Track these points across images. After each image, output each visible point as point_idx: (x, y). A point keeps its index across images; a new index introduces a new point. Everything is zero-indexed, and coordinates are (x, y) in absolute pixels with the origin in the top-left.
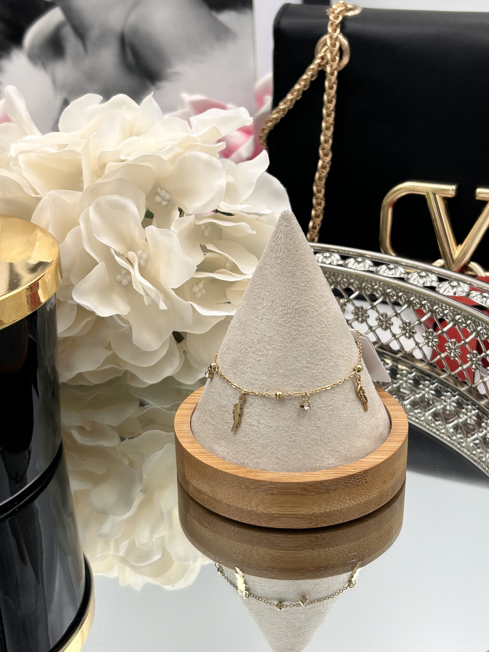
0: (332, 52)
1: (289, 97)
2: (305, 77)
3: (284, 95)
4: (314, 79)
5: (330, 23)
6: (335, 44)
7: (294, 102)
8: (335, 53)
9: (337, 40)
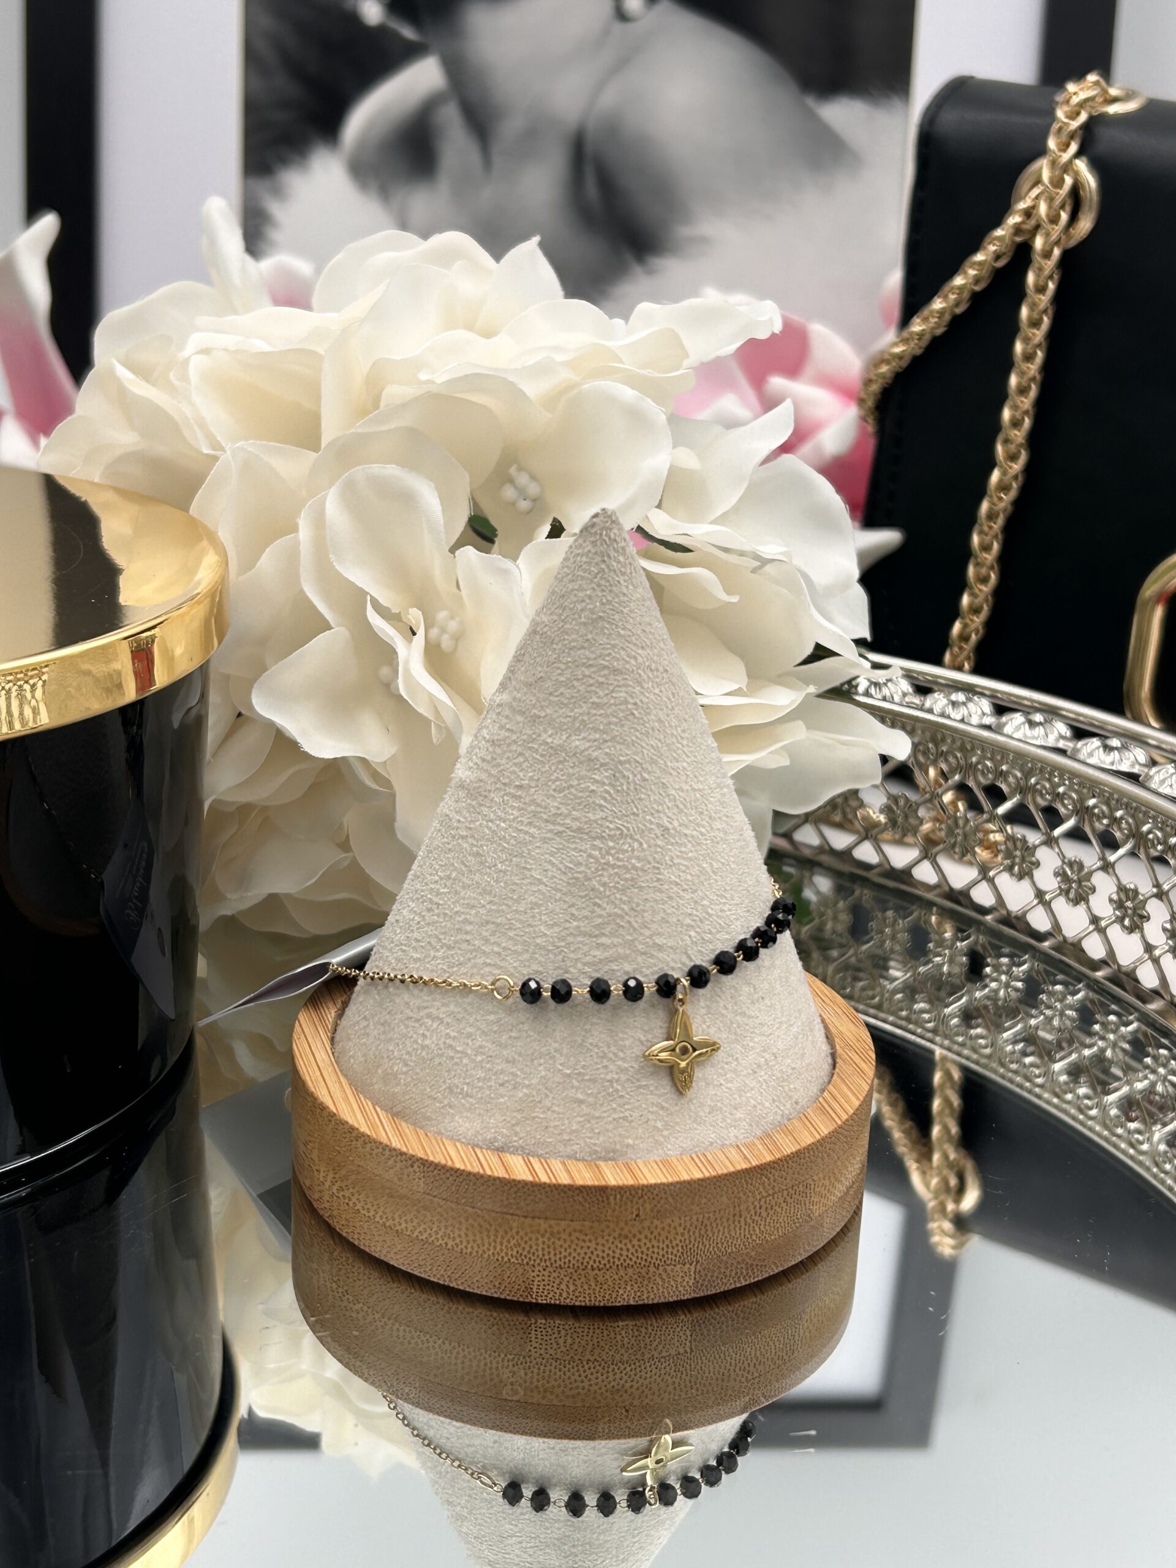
0: (1051, 200)
1: (938, 304)
2: (979, 257)
3: (928, 299)
4: (1000, 264)
5: (1055, 126)
6: (1063, 180)
7: (947, 317)
8: (1058, 202)
9: (1070, 172)
